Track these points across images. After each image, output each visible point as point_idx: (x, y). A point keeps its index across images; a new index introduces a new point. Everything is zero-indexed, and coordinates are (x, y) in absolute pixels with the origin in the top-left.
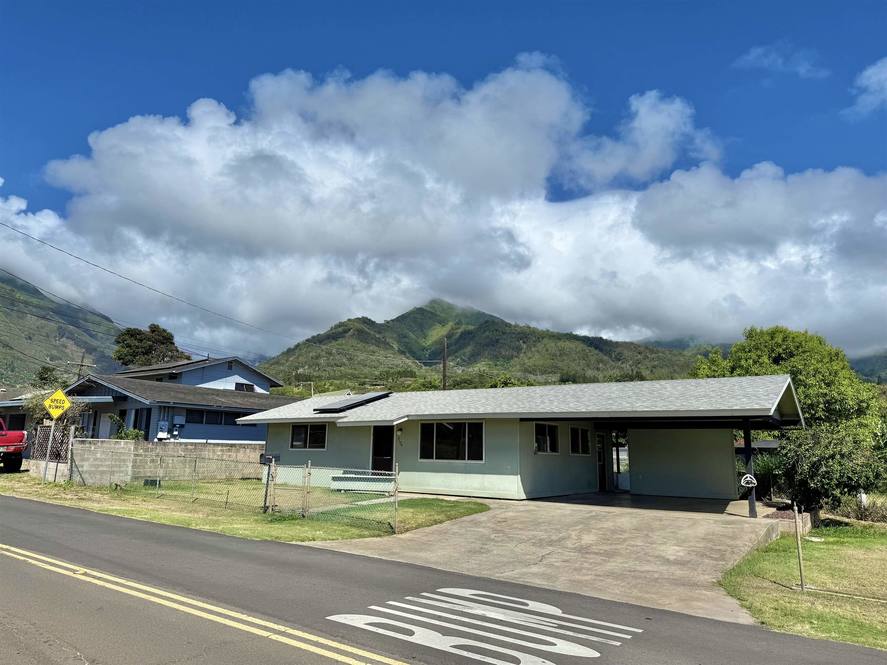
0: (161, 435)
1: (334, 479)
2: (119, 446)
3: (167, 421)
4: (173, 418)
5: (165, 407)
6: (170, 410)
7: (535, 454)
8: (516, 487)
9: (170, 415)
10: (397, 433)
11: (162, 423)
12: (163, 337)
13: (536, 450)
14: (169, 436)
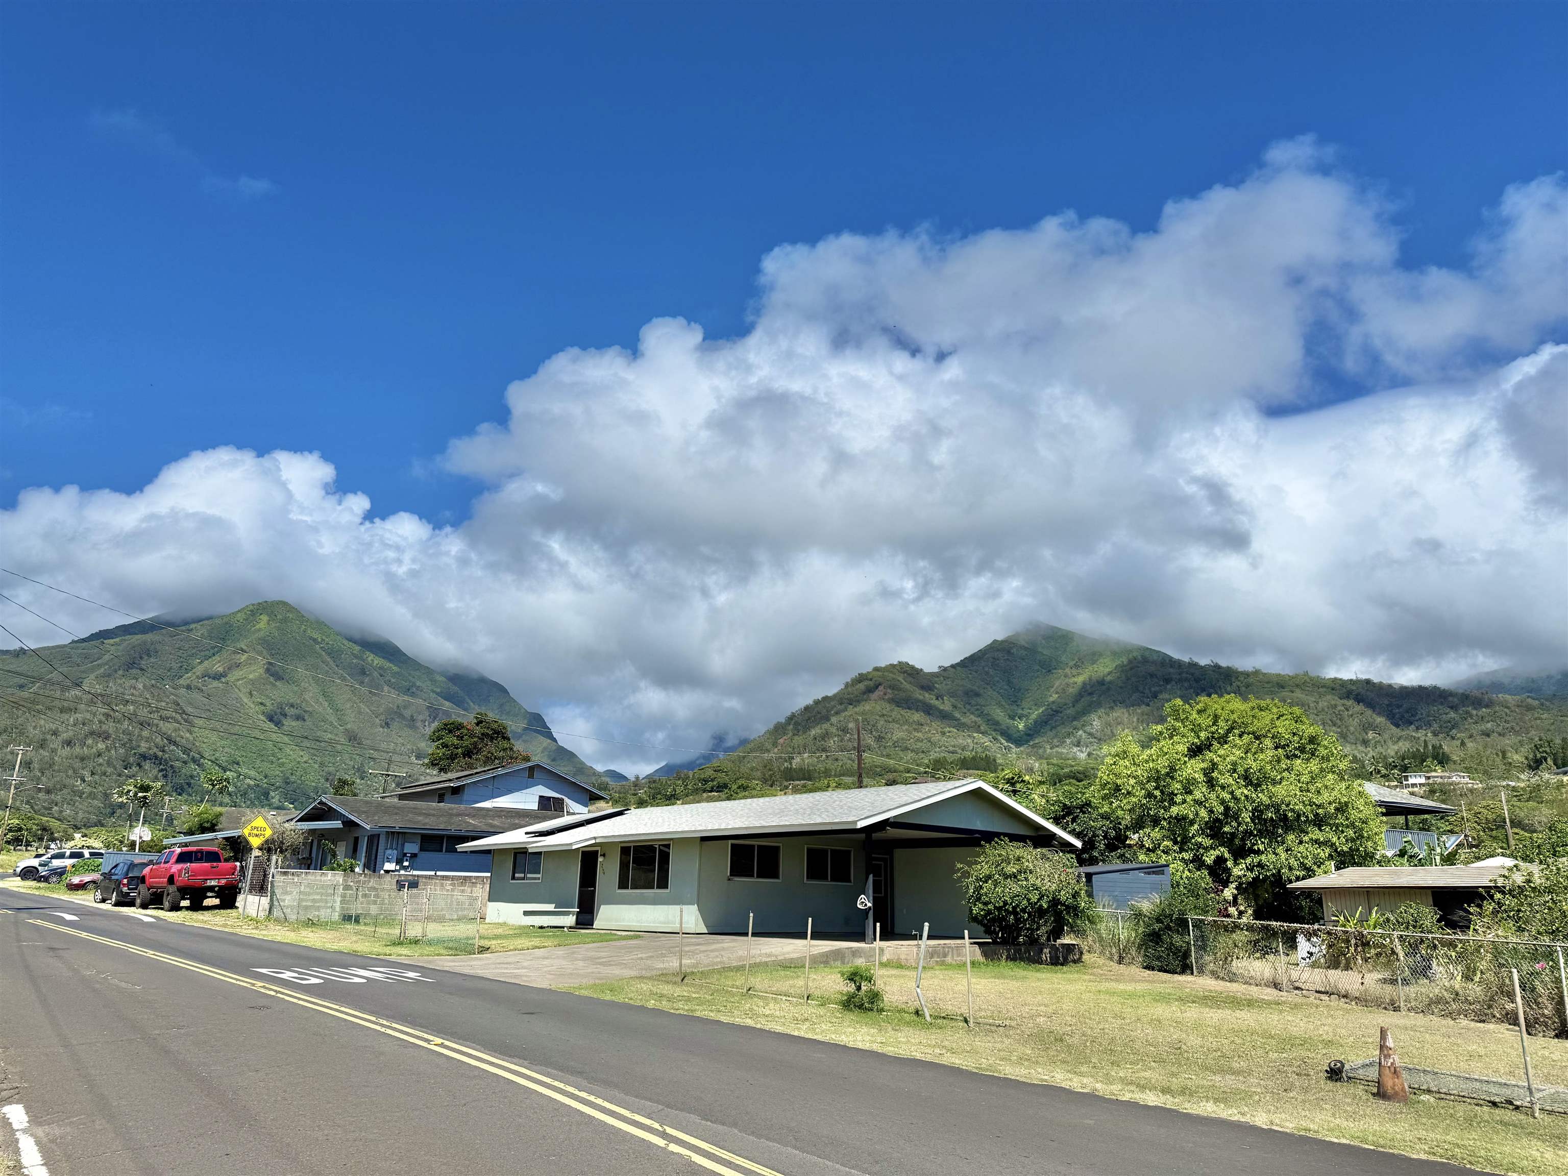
0: (389, 866)
1: (526, 913)
2: (326, 878)
3: (396, 849)
4: (403, 845)
5: (393, 833)
6: (400, 835)
7: (729, 880)
8: (694, 918)
9: (400, 842)
10: (600, 859)
11: (389, 852)
12: (492, 729)
13: (731, 875)
14: (398, 868)
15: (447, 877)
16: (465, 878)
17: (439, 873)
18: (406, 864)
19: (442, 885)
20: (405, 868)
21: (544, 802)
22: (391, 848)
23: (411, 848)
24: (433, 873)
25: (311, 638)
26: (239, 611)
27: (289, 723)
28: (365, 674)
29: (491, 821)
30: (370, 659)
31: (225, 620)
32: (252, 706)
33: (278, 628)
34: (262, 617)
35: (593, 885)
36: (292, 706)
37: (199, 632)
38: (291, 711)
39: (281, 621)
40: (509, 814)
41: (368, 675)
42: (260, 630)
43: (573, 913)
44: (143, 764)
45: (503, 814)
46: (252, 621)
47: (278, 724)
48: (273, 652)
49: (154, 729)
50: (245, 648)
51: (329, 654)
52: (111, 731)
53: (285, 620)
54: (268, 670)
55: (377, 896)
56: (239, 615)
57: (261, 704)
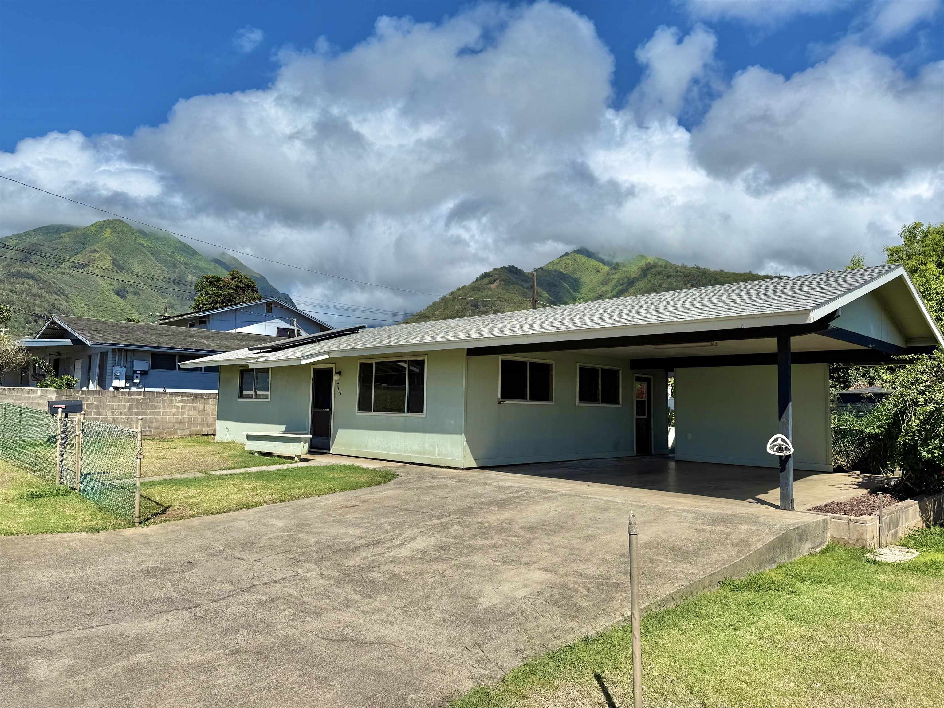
0: (118, 383)
1: (250, 437)
2: (35, 395)
3: (125, 367)
4: (132, 363)
5: (120, 350)
6: (129, 354)
7: (500, 403)
8: (460, 450)
9: (129, 360)
10: (335, 377)
11: (117, 369)
12: (244, 283)
13: (502, 397)
14: (128, 384)
15: (177, 394)
16: (196, 395)
17: (168, 390)
18: (136, 381)
19: (171, 402)
20: (136, 385)
21: (281, 332)
22: (119, 365)
23: (141, 365)
24: (161, 390)
25: (140, 244)
26: (91, 226)
27: (129, 296)
28: (176, 267)
29: (226, 343)
30: (178, 257)
31: (83, 231)
32: (105, 286)
33: (118, 237)
34: (107, 229)
35: (328, 405)
36: (131, 286)
37: (67, 238)
38: (131, 289)
39: (119, 233)
40: (246, 338)
41: (178, 268)
42: (106, 238)
43: (305, 441)
44: (38, 320)
45: (239, 337)
46: (100, 232)
47: (123, 297)
48: (116, 252)
49: (43, 299)
50: (97, 249)
51: (152, 254)
52: (15, 300)
53: (122, 232)
54: (113, 263)
55: (98, 413)
56: (92, 228)
57: (111, 284)
